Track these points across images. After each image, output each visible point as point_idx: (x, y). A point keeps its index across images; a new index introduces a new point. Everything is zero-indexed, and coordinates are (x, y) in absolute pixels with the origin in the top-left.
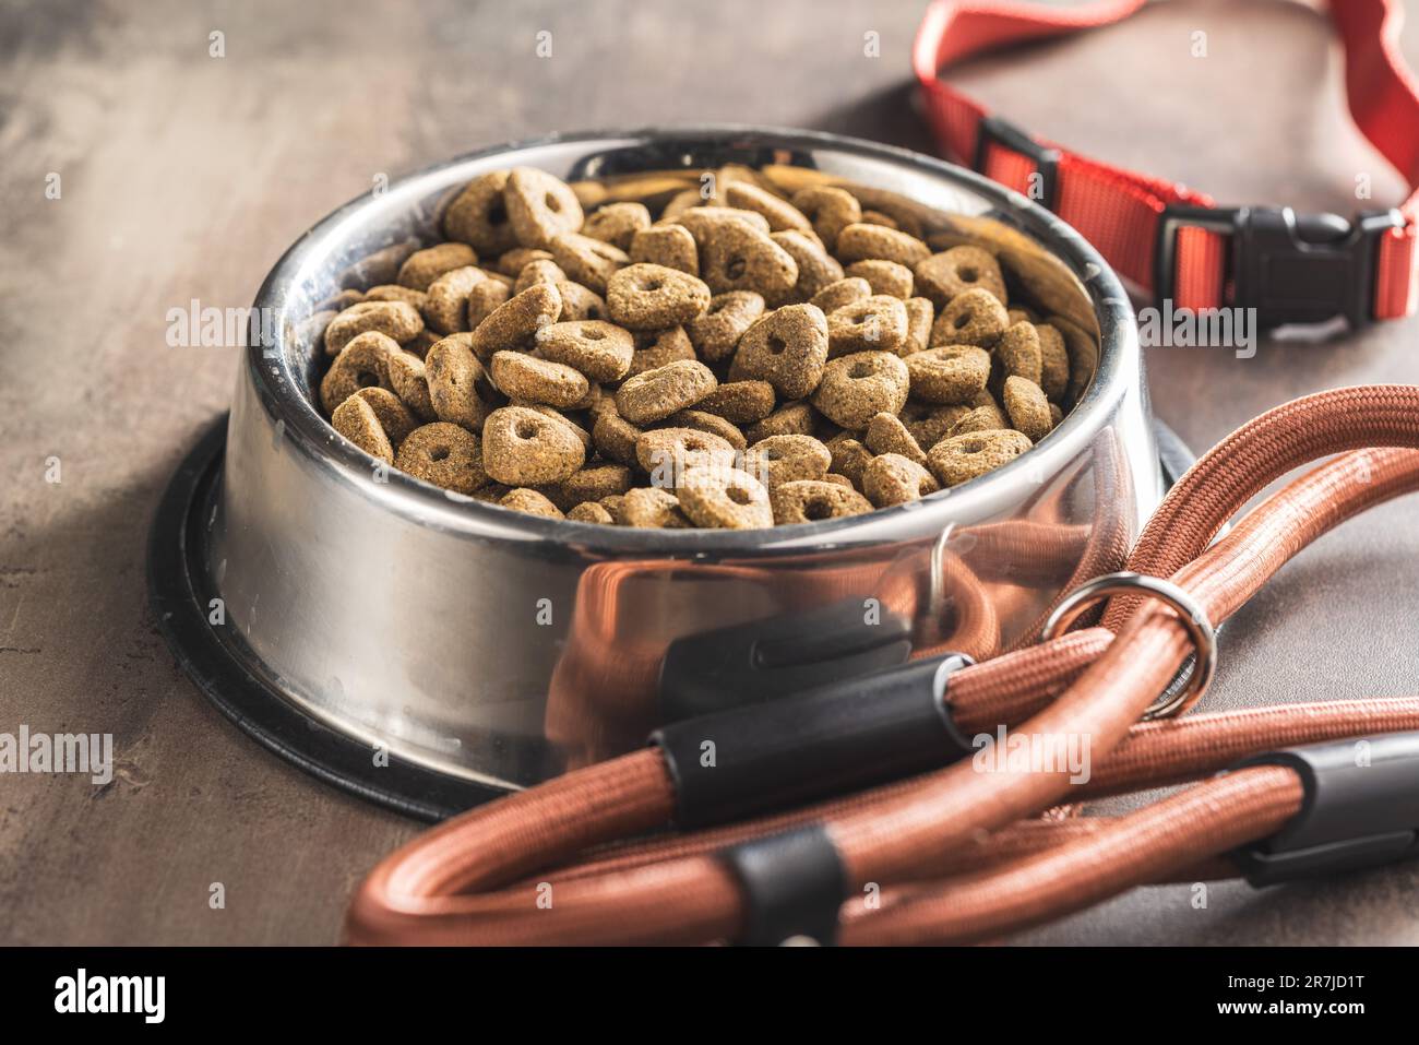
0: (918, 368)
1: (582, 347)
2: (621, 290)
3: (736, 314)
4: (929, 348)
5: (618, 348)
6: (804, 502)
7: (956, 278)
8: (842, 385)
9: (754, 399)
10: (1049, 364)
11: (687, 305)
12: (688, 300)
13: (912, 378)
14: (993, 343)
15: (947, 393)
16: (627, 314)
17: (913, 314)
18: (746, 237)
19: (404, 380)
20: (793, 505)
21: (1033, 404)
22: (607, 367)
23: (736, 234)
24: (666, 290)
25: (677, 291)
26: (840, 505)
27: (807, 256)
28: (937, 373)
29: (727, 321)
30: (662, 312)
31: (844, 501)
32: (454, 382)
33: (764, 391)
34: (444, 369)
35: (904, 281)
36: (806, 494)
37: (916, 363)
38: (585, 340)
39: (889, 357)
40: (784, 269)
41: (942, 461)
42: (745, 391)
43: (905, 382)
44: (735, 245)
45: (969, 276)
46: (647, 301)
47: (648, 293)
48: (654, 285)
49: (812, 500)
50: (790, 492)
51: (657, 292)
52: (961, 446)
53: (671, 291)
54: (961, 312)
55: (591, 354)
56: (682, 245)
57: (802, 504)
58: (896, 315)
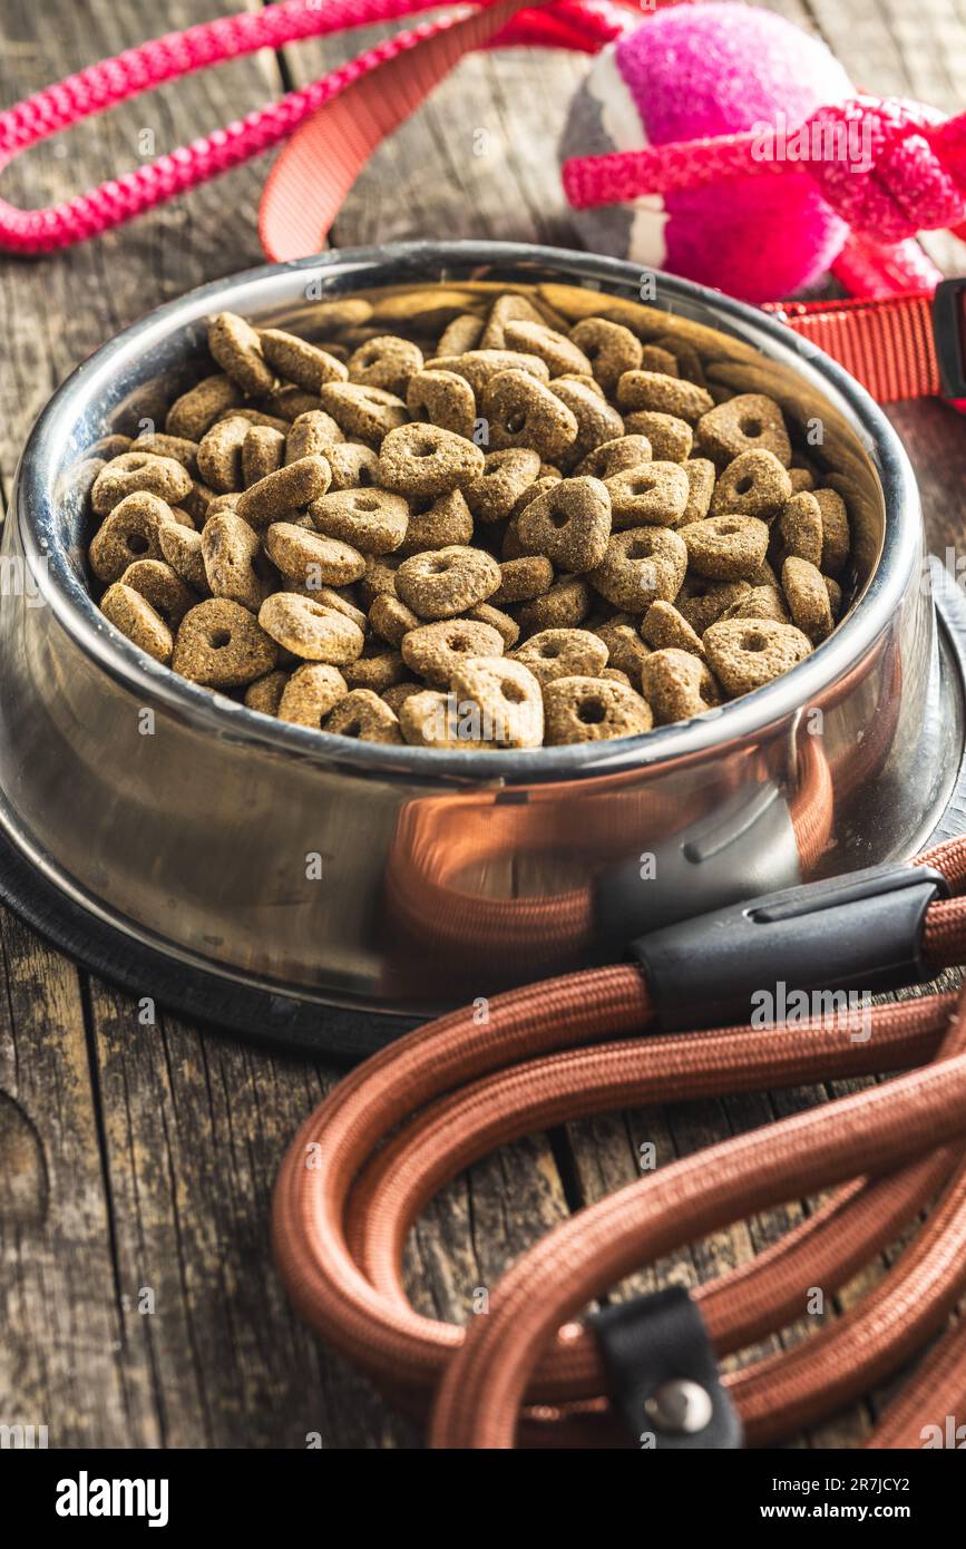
0: (696, 542)
1: (355, 520)
2: (393, 453)
3: (514, 475)
4: (710, 514)
5: (393, 519)
6: (577, 702)
7: (739, 432)
8: (620, 567)
9: (534, 578)
10: (830, 536)
11: (459, 473)
12: (461, 468)
13: (690, 554)
14: (773, 514)
15: (724, 572)
16: (397, 482)
17: (694, 478)
18: (527, 391)
19: (180, 554)
20: (566, 706)
21: (811, 590)
22: (381, 541)
23: (517, 388)
24: (439, 456)
25: (450, 458)
26: (614, 705)
27: (588, 409)
28: (714, 550)
29: (504, 483)
30: (433, 480)
31: (617, 701)
32: (231, 563)
33: (541, 567)
34: (221, 548)
35: (684, 438)
36: (578, 694)
37: (694, 535)
38: (359, 512)
39: (668, 534)
40: (565, 426)
41: (721, 652)
42: (524, 571)
43: (683, 562)
44: (515, 400)
45: (752, 428)
46: (420, 468)
47: (421, 459)
48: (428, 449)
49: (586, 700)
50: (562, 692)
51: (429, 458)
52: (741, 637)
53: (444, 458)
54: (743, 475)
55: (365, 527)
56: (461, 398)
57: (575, 706)
58: (679, 485)
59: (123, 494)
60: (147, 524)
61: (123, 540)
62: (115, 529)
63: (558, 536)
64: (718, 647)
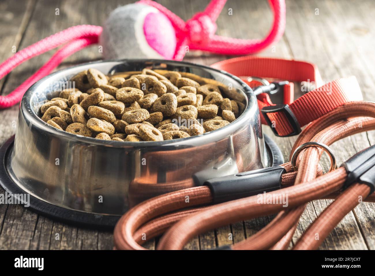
0: (199, 109)
1: (111, 105)
2: (120, 93)
3: (151, 98)
4: (202, 105)
5: (121, 106)
6: (172, 136)
7: (208, 91)
8: (180, 113)
9: (158, 116)
10: (234, 109)
11: (137, 96)
12: (137, 94)
13: (198, 112)
14: (219, 104)
15: (207, 115)
16: (121, 98)
17: (198, 98)
18: (153, 80)
19: (65, 116)
20: (169, 137)
21: (230, 114)
22: (118, 109)
23: (150, 79)
24: (131, 92)
25: (134, 92)
26: (182, 135)
27: (168, 86)
28: (204, 110)
29: (149, 99)
30: (130, 97)
31: (183, 134)
32: (79, 114)
33: (160, 114)
34: (76, 111)
35: (194, 90)
36: (172, 133)
37: (199, 108)
38: (111, 104)
39: (193, 107)
40: (163, 88)
41: (208, 126)
42: (155, 115)
44: (150, 82)
45: (211, 90)
46: (127, 95)
47: (127, 93)
48: (128, 91)
49: (174, 135)
50: (168, 134)
51: (129, 93)
52: (213, 123)
53: (133, 92)
54: (210, 98)
55: (114, 106)
56: (136, 82)
57: (171, 136)
58: (193, 97)
59: (49, 107)
60: (56, 112)
61: (50, 117)
62: (48, 114)
63: (164, 107)
64: (207, 125)
